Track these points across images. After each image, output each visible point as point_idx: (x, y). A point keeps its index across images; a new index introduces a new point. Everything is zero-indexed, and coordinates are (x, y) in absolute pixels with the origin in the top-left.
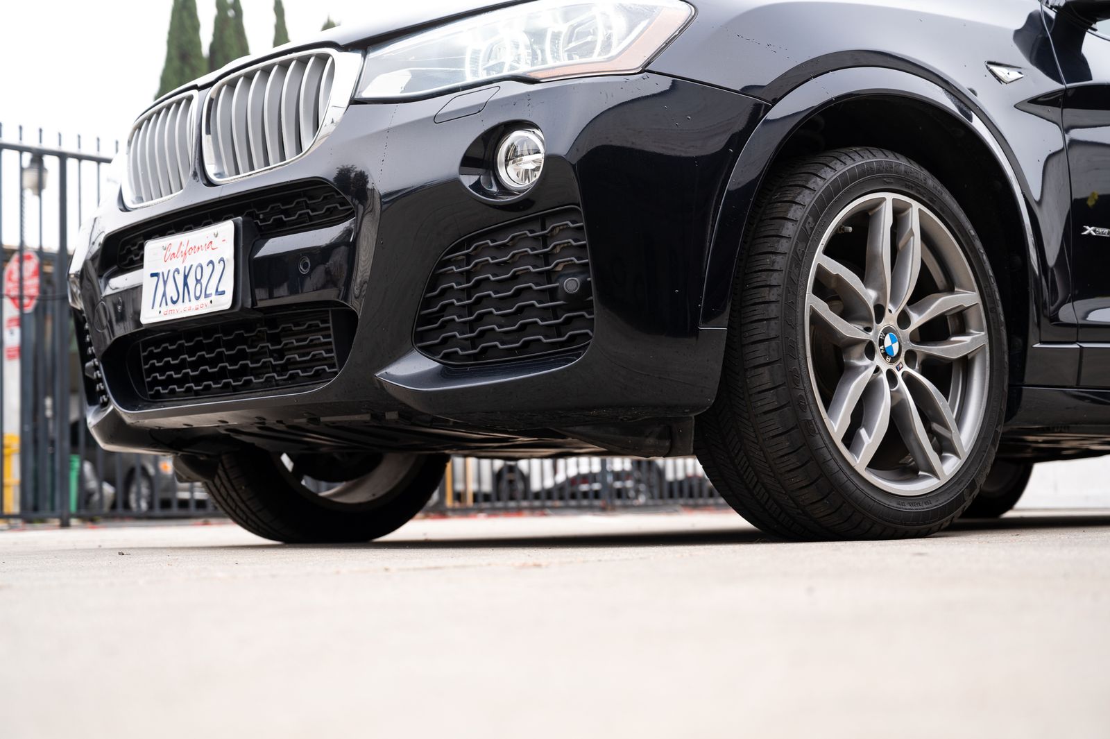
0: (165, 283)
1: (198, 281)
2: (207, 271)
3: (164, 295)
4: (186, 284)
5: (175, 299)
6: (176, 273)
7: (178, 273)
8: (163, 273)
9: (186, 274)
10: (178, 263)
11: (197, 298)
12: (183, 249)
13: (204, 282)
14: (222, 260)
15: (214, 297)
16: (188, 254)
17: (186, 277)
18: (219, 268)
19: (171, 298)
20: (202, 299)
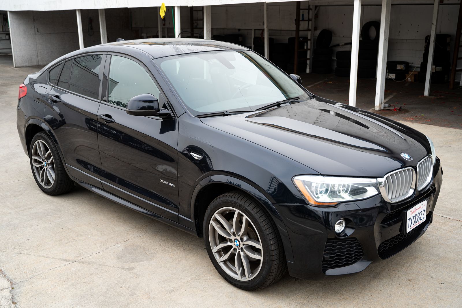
0: (411, 220)
1: (418, 217)
2: (421, 214)
3: (411, 223)
4: (416, 219)
6: (414, 217)
8: (411, 218)
10: (414, 214)
11: (418, 221)
12: (415, 210)
13: (420, 217)
14: (424, 210)
17: (416, 217)
18: (423, 212)
19: (413, 223)
20: (420, 221)
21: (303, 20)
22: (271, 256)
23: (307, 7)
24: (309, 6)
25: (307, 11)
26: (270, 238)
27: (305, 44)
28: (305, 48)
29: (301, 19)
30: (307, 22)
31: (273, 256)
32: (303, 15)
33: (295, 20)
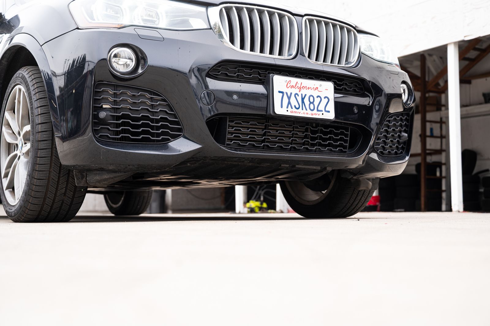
0: (289, 98)
1: (311, 103)
2: (317, 101)
3: (289, 103)
4: (303, 102)
5: (297, 107)
6: (297, 96)
7: (298, 96)
8: (287, 93)
9: (303, 97)
10: (296, 91)
11: (311, 110)
12: (298, 85)
13: (316, 103)
14: (327, 98)
15: (324, 112)
16: (302, 89)
17: (303, 99)
18: (325, 101)
19: (295, 106)
20: (315, 111)
21: (432, 136)
22: (37, 134)
23: (439, 120)
24: (441, 119)
25: (439, 125)
26: (38, 105)
27: (438, 170)
28: (438, 174)
29: (428, 133)
30: (439, 140)
31: (40, 133)
32: (431, 130)
33: (420, 136)
